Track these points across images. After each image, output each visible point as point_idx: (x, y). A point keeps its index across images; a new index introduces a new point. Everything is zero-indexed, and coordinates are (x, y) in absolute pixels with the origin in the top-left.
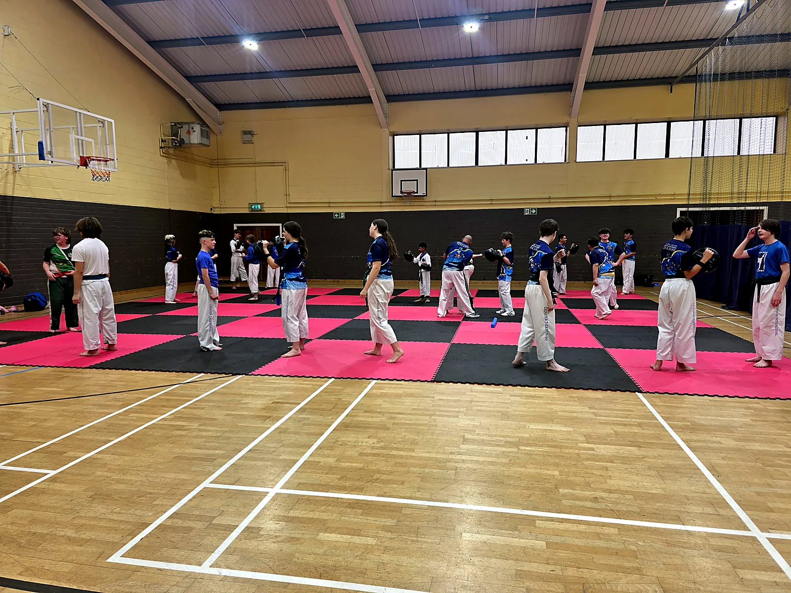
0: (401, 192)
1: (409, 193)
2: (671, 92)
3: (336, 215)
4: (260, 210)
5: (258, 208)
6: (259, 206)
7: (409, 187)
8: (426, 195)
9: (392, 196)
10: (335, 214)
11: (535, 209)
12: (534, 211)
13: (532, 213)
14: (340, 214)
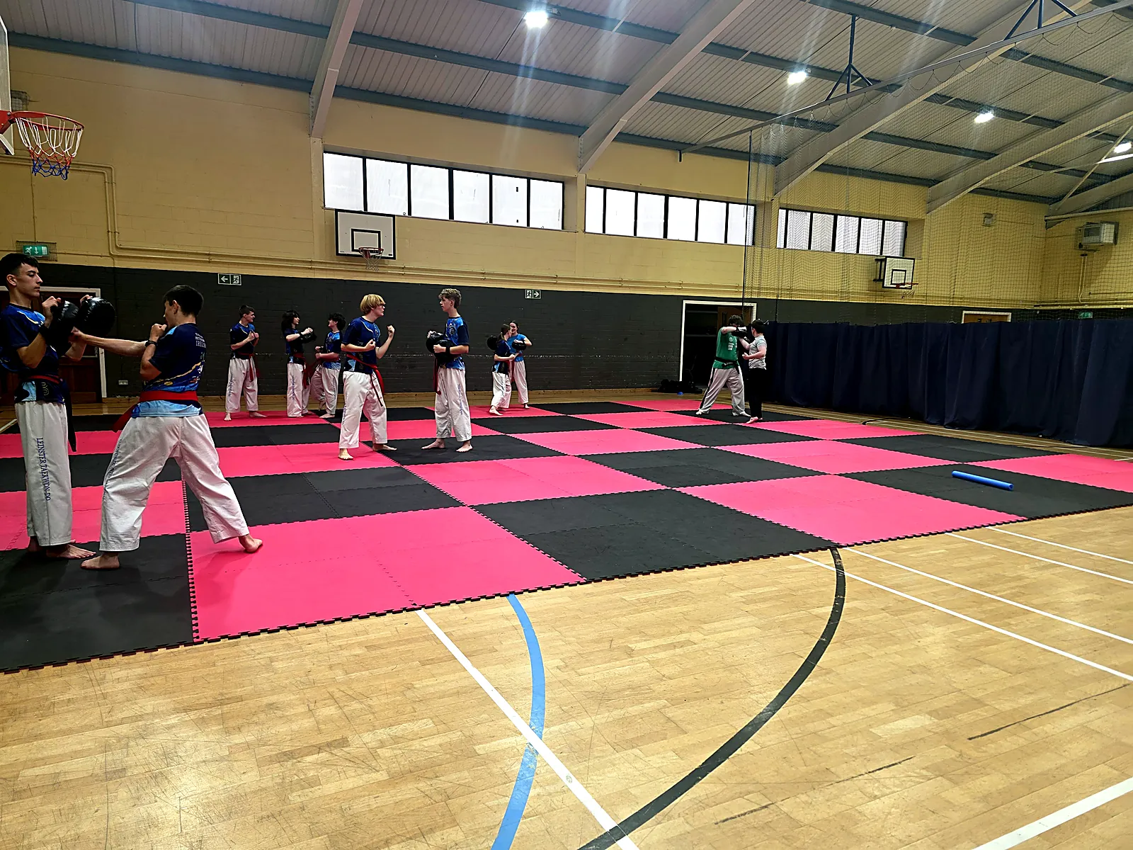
0: (353, 250)
1: (366, 252)
2: (680, 161)
3: (223, 279)
4: (45, 258)
5: (40, 252)
6: (44, 248)
7: (365, 241)
8: (394, 258)
9: (338, 254)
10: (221, 276)
11: (538, 292)
12: (537, 294)
13: (535, 296)
14: (232, 276)
